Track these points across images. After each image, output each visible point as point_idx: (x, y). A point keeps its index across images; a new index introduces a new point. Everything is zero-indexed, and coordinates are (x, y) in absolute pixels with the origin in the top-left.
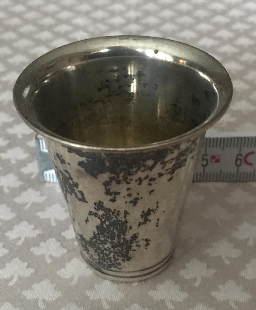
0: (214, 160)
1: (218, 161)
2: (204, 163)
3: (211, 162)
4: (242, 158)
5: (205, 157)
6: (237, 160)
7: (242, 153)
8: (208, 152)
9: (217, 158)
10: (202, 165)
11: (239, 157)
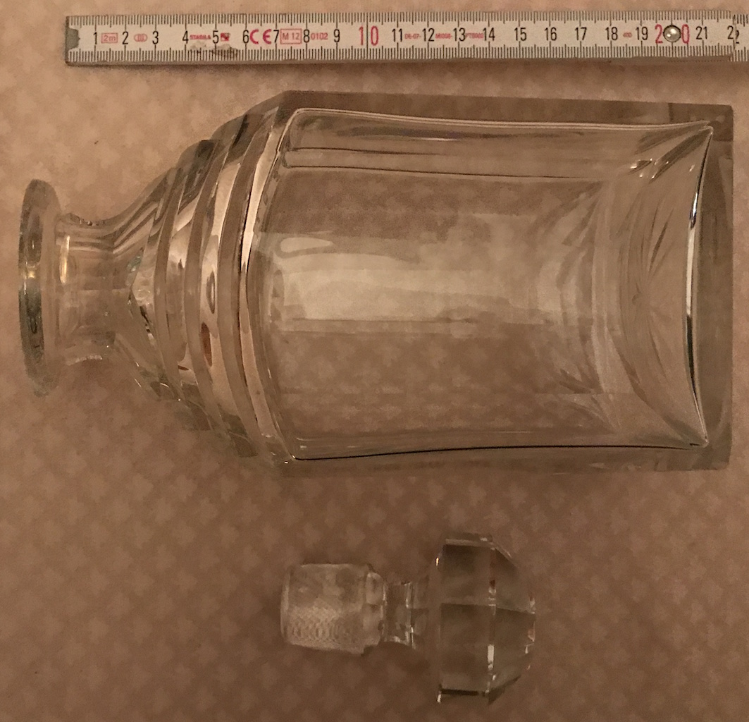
0: (223, 39)
1: (227, 38)
2: (215, 39)
3: (222, 41)
4: (249, 35)
5: (216, 33)
6: (244, 36)
7: (247, 29)
8: (218, 29)
9: (226, 35)
10: (214, 41)
11: (246, 33)
